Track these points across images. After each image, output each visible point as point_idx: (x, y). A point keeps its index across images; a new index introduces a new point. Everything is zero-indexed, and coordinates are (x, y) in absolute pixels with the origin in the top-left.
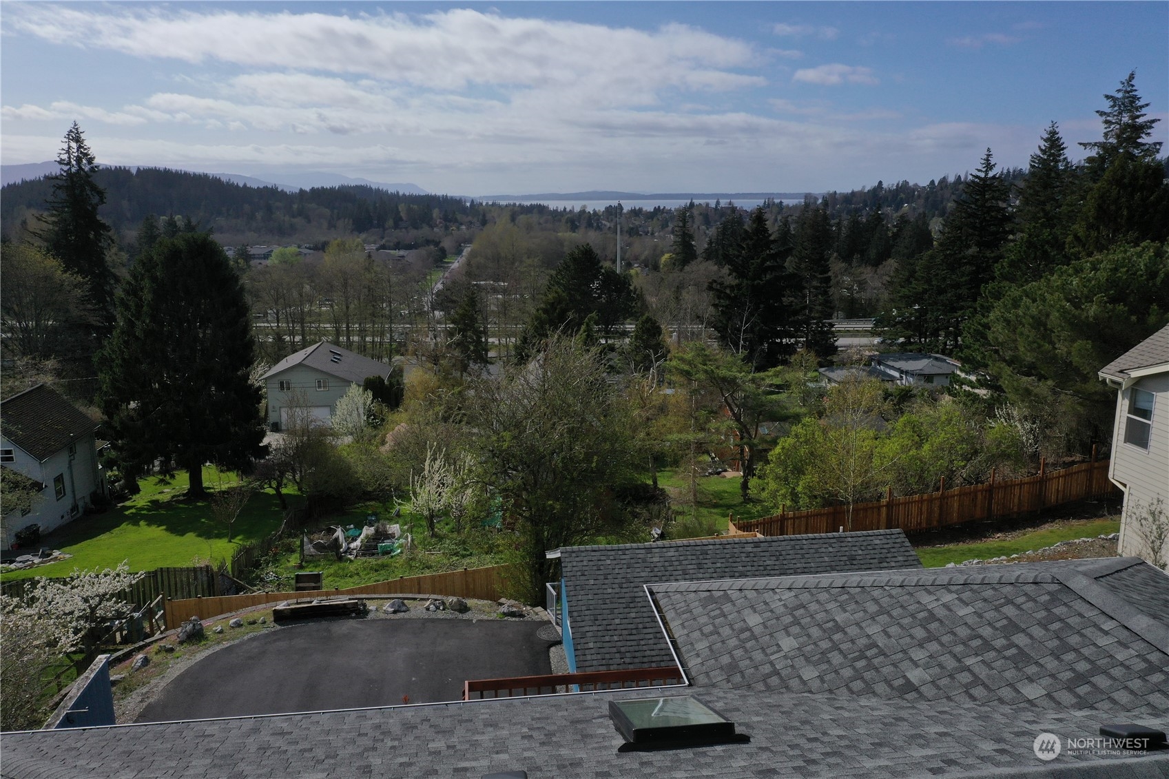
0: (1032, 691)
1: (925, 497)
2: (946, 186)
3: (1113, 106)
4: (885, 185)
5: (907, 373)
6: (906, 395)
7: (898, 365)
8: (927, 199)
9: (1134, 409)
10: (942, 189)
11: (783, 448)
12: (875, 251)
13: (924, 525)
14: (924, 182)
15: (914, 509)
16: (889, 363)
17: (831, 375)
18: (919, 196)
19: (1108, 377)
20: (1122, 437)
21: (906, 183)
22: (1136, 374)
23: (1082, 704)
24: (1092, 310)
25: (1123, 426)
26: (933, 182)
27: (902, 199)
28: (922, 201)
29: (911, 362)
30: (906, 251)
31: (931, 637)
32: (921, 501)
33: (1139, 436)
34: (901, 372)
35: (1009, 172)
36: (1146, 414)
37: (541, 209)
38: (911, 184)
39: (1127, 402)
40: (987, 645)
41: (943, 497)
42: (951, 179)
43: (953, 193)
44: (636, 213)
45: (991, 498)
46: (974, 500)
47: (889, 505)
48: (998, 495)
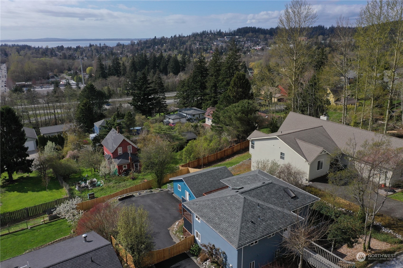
0: (257, 182)
1: (214, 154)
2: (176, 38)
4: (157, 38)
5: (188, 114)
6: (196, 126)
7: (186, 112)
8: (171, 42)
9: (252, 143)
10: (175, 39)
11: (186, 149)
12: (162, 66)
13: (214, 160)
14: (169, 37)
15: (212, 157)
16: (183, 112)
17: (169, 117)
18: (168, 42)
21: (163, 37)
22: (252, 139)
23: (260, 182)
24: (239, 115)
26: (172, 37)
27: (163, 42)
28: (169, 43)
29: (188, 111)
30: (172, 66)
31: (249, 180)
32: (213, 155)
33: (253, 147)
34: (187, 114)
35: (194, 33)
36: (254, 144)
37: (29, 48)
38: (165, 37)
40: (253, 180)
41: (217, 154)
42: (177, 36)
43: (179, 41)
44: (69, 49)
45: (225, 152)
46: (222, 153)
47: (208, 157)
48: (226, 152)
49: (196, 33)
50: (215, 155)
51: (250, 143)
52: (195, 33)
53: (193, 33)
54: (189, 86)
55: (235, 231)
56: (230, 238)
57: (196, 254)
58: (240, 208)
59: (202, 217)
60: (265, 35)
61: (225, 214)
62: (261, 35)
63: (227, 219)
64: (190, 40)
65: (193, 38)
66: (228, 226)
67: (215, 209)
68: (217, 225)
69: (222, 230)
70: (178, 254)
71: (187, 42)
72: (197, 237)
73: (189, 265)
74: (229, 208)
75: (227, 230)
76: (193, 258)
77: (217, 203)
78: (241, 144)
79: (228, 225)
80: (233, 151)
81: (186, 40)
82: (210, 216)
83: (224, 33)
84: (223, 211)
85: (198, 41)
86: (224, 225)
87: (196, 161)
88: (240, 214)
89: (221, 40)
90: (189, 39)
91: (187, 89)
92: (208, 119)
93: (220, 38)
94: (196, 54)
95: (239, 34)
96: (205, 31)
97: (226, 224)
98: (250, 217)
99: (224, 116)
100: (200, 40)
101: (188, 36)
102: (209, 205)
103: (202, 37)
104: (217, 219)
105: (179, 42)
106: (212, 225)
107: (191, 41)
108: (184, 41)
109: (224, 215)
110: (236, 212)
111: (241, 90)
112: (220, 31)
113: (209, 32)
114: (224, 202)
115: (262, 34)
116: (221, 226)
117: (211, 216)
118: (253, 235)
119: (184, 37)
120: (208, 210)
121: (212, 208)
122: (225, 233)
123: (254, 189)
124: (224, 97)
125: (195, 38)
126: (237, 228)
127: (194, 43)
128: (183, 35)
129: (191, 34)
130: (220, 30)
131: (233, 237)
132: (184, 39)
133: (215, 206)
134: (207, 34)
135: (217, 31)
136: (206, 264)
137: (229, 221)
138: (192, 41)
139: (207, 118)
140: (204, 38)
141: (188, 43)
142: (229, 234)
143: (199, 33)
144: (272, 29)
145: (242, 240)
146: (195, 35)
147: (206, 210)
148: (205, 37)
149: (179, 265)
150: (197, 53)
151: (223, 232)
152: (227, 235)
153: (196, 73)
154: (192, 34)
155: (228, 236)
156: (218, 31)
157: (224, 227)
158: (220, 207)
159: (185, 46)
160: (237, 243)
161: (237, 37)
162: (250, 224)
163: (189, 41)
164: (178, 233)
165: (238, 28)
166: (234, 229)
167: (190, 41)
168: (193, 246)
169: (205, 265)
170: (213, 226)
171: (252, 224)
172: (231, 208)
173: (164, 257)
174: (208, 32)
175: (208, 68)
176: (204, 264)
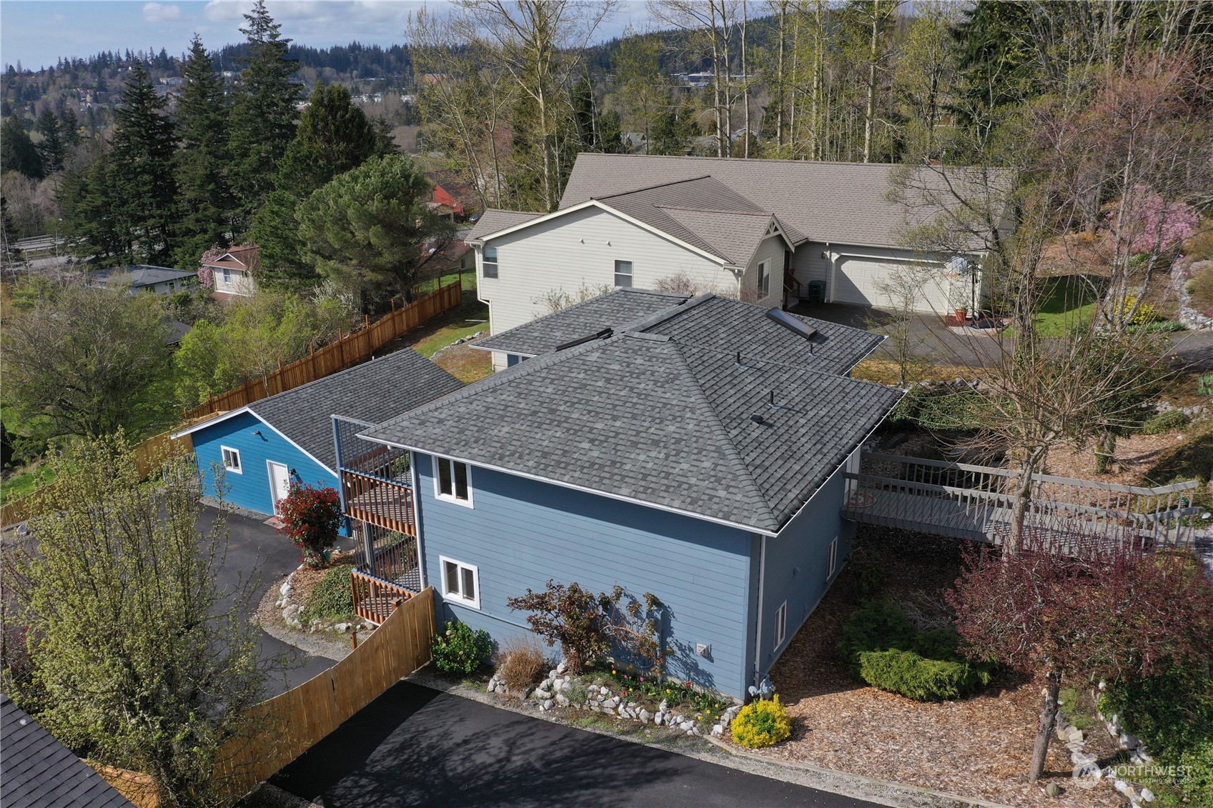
1: (303, 361)
3: (252, 25)
9: (486, 259)
19: (470, 243)
20: (482, 272)
22: (485, 239)
24: (374, 206)
25: (482, 269)
33: (491, 272)
36: (495, 260)
39: (481, 255)
41: (314, 358)
45: (342, 351)
46: (333, 356)
47: (281, 373)
48: (346, 348)
49: (74, 61)
50: (306, 363)
51: (479, 259)
52: (70, 60)
53: (63, 61)
54: (104, 193)
55: (716, 465)
56: (710, 499)
57: (468, 669)
58: (676, 378)
59: (501, 459)
60: (319, 68)
61: (615, 418)
62: (306, 68)
63: (638, 433)
64: (54, 84)
65: (68, 77)
66: (666, 459)
67: (552, 411)
68: (607, 469)
69: (644, 479)
70: (376, 694)
71: (44, 92)
72: (453, 587)
73: (462, 720)
74: (622, 393)
75: (669, 474)
76: (463, 690)
77: (549, 390)
78: (393, 318)
79: (662, 456)
80: (369, 344)
81: (40, 85)
82: (545, 443)
83: (181, 60)
84: (598, 410)
85: (86, 87)
86: (642, 457)
87: (238, 393)
88: (692, 399)
89: (174, 85)
90: (51, 82)
91: (99, 202)
92: (226, 272)
93: (168, 77)
94: (90, 127)
95: (233, 65)
96: (107, 53)
97: (653, 454)
98: (738, 404)
99: (313, 221)
100: (95, 85)
101: (43, 71)
102: (507, 406)
103: (99, 75)
104: (586, 445)
105: (11, 91)
106: (577, 475)
107: (61, 88)
108: (31, 86)
109: (618, 424)
110: (668, 395)
111: (342, 146)
112: (163, 53)
113: (124, 58)
114: (582, 376)
115: (309, 64)
116: (628, 467)
117: (551, 445)
118: (797, 467)
119: (30, 73)
120: (517, 426)
121: (535, 413)
122: (668, 487)
123: (669, 320)
124: (295, 159)
125: (75, 77)
126: (718, 450)
127: (73, 96)
128: (25, 68)
129: (55, 65)
130: (163, 50)
131: (722, 493)
132: (30, 80)
133: (542, 403)
134: (118, 64)
135: (152, 53)
136: (550, 688)
137: (656, 438)
138: (66, 87)
139: (219, 270)
140: (107, 76)
141: (51, 97)
142: (691, 486)
143: (88, 62)
144: (337, 50)
145: (771, 493)
146: (72, 70)
147: (506, 429)
148: (113, 75)
149: (408, 736)
150: (93, 126)
151: (652, 485)
152: (685, 493)
153: (128, 138)
154: (60, 64)
155: (694, 495)
156: (157, 53)
157: (650, 465)
158: (576, 400)
159: (39, 106)
160: (760, 511)
161: (228, 74)
162: (756, 431)
163: (51, 87)
164: (315, 621)
165: (226, 44)
166: (704, 459)
167: (57, 87)
168: (444, 636)
169: (547, 695)
170: (586, 477)
171: (763, 428)
172: (632, 389)
173: (313, 727)
174: (119, 59)
175: (173, 120)
176: (539, 692)
